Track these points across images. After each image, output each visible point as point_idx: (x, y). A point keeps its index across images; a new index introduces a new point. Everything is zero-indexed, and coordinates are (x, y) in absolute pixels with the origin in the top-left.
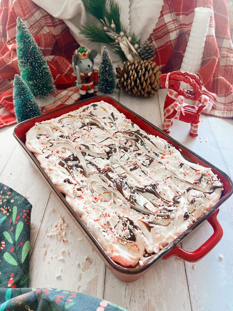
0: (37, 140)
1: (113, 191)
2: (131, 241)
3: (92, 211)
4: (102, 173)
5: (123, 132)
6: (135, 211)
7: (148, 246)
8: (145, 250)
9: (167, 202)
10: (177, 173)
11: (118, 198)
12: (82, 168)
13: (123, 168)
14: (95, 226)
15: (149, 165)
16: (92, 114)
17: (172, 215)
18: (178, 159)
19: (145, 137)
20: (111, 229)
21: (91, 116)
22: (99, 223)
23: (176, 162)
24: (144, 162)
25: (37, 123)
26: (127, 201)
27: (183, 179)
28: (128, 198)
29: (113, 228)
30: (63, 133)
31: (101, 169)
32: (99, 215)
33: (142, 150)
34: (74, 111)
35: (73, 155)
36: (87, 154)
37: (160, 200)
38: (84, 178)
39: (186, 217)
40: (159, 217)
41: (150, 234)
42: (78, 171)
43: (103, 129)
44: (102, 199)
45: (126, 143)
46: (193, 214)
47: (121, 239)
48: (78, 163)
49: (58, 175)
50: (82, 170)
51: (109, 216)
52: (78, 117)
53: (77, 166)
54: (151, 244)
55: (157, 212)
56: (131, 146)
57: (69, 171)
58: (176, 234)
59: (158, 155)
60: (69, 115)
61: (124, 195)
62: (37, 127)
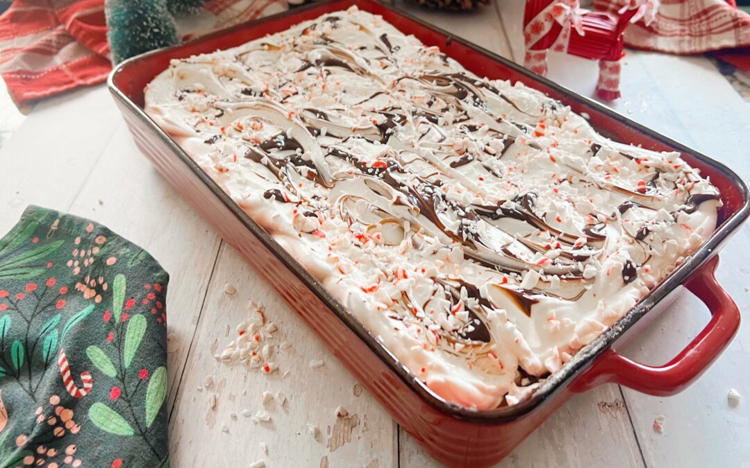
0: (177, 103)
1: (407, 215)
2: (475, 342)
3: (355, 269)
4: (372, 174)
5: (420, 78)
6: (477, 265)
7: (528, 354)
8: (520, 369)
9: (569, 239)
10: (584, 167)
11: (426, 233)
12: (313, 167)
13: (430, 163)
14: (368, 305)
15: (503, 152)
16: (327, 40)
17: (589, 270)
18: (584, 135)
19: (482, 85)
20: (414, 311)
21: (326, 44)
22: (376, 296)
23: (577, 141)
24: (488, 145)
25: (173, 61)
26: (451, 240)
27: (605, 181)
28: (455, 232)
29: (419, 308)
30: (248, 85)
31: (368, 166)
32: (376, 276)
33: (477, 115)
34: (277, 35)
35: (284, 134)
36: (323, 132)
37: (546, 235)
38: (319, 191)
39: (629, 273)
40: (550, 277)
41: (530, 322)
42: (300, 173)
43: (362, 72)
44: (378, 237)
45: (430, 104)
46: (647, 266)
47: (445, 338)
48: (300, 154)
49: (244, 183)
50: (314, 171)
51: (405, 277)
52: (288, 48)
53: (296, 161)
54: (537, 351)
55: (542, 262)
56: (444, 110)
57: (276, 174)
58: (606, 320)
59: (525, 128)
60: (263, 45)
61: (440, 226)
62: (175, 71)
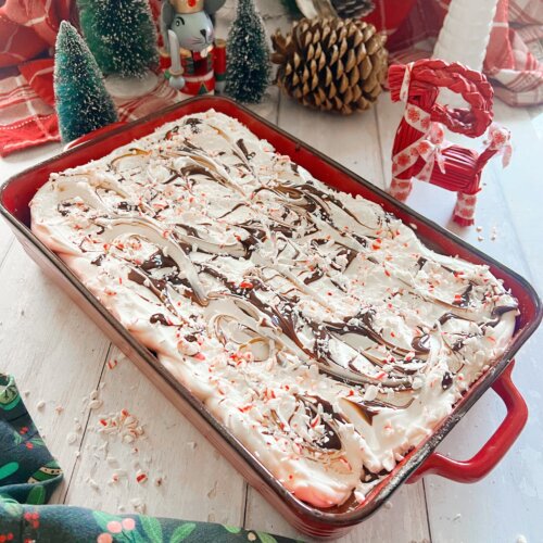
0: (63, 219)
1: (272, 335)
2: (330, 451)
3: (232, 389)
4: (241, 294)
5: (275, 188)
6: (329, 380)
7: (369, 457)
8: (364, 468)
9: (401, 353)
10: (413, 281)
11: (288, 351)
12: (188, 285)
13: (287, 278)
14: (245, 424)
15: (347, 266)
16: (190, 145)
17: (416, 382)
18: (413, 248)
19: (330, 198)
20: (282, 426)
21: (189, 151)
22: (250, 414)
23: (407, 255)
24: (334, 260)
25: (53, 175)
26: (308, 357)
27: (430, 294)
28: (311, 350)
29: (286, 423)
30: (124, 197)
31: (237, 285)
32: (249, 396)
33: (325, 231)
34: (144, 139)
35: (160, 252)
36: (195, 248)
37: (383, 349)
38: (196, 309)
39: (447, 382)
40: (386, 390)
41: (371, 430)
42: (178, 291)
43: (223, 181)
44: (249, 356)
45: (284, 216)
46: (461, 375)
47: (308, 448)
48: (176, 273)
49: (132, 307)
50: (189, 289)
51: (273, 397)
52: (155, 154)
53: (174, 280)
54: (377, 453)
55: (381, 376)
56: (297, 222)
57: (158, 295)
58: (429, 424)
59: (365, 241)
60: (131, 150)
61: (299, 344)
62: (56, 184)
